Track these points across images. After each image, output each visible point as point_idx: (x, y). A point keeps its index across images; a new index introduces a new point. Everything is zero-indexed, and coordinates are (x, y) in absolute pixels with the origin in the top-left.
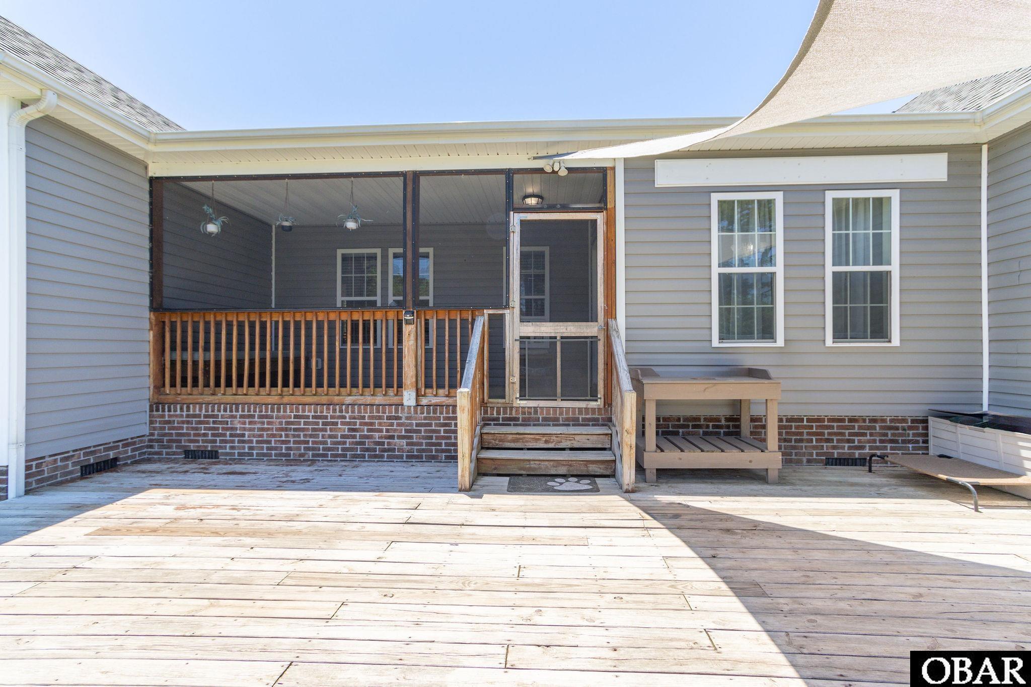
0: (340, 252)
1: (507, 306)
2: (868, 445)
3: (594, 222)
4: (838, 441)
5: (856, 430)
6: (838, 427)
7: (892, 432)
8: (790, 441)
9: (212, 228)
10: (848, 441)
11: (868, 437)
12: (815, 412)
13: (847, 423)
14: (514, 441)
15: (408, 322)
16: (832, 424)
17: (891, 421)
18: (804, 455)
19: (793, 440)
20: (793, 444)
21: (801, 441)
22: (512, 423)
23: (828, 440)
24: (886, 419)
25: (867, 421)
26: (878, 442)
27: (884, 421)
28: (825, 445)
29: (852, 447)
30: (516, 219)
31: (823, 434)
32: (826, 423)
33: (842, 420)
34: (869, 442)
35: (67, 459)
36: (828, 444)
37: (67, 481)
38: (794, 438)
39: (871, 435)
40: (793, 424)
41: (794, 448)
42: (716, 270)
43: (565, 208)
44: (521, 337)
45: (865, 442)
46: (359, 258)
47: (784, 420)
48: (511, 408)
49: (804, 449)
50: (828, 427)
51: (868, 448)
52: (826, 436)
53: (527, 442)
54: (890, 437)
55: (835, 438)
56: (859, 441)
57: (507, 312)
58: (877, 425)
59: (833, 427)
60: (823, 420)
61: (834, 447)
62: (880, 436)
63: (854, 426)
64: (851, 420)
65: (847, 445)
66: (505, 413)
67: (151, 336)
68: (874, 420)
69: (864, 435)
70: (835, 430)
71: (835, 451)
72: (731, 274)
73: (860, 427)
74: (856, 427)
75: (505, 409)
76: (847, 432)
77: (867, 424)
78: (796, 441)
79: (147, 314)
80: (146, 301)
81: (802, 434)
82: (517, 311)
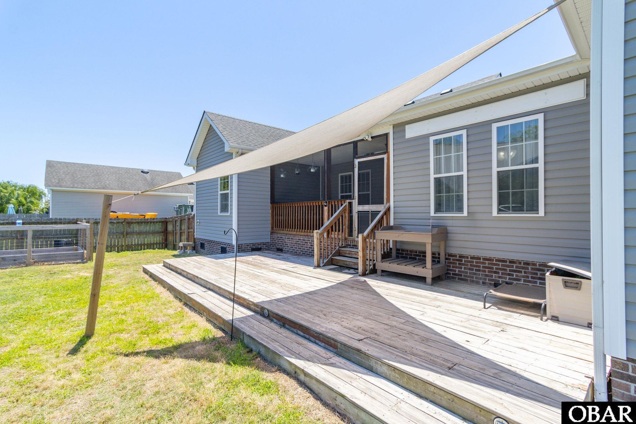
0: (340, 175)
1: (353, 199)
2: (523, 279)
3: (383, 159)
4: (502, 274)
5: (514, 269)
6: (502, 265)
7: (541, 272)
8: (473, 270)
9: (282, 176)
10: (509, 275)
11: (523, 274)
12: (488, 254)
13: (508, 263)
14: (349, 254)
15: (326, 206)
16: (499, 263)
17: (540, 265)
18: (481, 279)
19: (474, 270)
20: (474, 271)
21: (479, 270)
22: (355, 247)
23: (495, 272)
24: (536, 264)
25: (522, 263)
26: (530, 278)
27: (534, 264)
28: (494, 275)
29: (512, 278)
30: (357, 161)
31: (493, 268)
32: (494, 262)
33: (505, 261)
34: (523, 277)
35: (248, 245)
36: (496, 275)
37: (248, 252)
38: (475, 268)
39: (525, 272)
40: (474, 260)
41: (475, 274)
42: (433, 176)
43: (373, 155)
44: (358, 211)
45: (520, 277)
46: (346, 176)
47: (469, 258)
48: (355, 241)
49: (481, 276)
50: (495, 264)
51: (522, 280)
52: (494, 270)
53: (353, 255)
54: (539, 276)
55: (500, 272)
56: (517, 276)
57: (353, 201)
58: (530, 267)
59: (499, 265)
60: (493, 260)
61: (500, 277)
62: (532, 274)
63: (513, 266)
64: (510, 262)
65: (508, 277)
66: (353, 243)
67: (270, 211)
68: (527, 263)
69: (521, 272)
70: (500, 267)
71: (500, 280)
72: (440, 177)
73: (517, 267)
74: (515, 266)
75: (353, 241)
76: (508, 269)
77: (522, 265)
78: (476, 270)
79: (270, 205)
80: (269, 201)
81: (479, 266)
82: (357, 200)
